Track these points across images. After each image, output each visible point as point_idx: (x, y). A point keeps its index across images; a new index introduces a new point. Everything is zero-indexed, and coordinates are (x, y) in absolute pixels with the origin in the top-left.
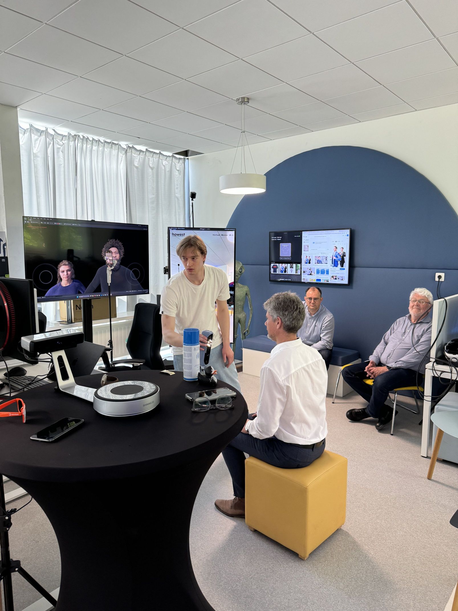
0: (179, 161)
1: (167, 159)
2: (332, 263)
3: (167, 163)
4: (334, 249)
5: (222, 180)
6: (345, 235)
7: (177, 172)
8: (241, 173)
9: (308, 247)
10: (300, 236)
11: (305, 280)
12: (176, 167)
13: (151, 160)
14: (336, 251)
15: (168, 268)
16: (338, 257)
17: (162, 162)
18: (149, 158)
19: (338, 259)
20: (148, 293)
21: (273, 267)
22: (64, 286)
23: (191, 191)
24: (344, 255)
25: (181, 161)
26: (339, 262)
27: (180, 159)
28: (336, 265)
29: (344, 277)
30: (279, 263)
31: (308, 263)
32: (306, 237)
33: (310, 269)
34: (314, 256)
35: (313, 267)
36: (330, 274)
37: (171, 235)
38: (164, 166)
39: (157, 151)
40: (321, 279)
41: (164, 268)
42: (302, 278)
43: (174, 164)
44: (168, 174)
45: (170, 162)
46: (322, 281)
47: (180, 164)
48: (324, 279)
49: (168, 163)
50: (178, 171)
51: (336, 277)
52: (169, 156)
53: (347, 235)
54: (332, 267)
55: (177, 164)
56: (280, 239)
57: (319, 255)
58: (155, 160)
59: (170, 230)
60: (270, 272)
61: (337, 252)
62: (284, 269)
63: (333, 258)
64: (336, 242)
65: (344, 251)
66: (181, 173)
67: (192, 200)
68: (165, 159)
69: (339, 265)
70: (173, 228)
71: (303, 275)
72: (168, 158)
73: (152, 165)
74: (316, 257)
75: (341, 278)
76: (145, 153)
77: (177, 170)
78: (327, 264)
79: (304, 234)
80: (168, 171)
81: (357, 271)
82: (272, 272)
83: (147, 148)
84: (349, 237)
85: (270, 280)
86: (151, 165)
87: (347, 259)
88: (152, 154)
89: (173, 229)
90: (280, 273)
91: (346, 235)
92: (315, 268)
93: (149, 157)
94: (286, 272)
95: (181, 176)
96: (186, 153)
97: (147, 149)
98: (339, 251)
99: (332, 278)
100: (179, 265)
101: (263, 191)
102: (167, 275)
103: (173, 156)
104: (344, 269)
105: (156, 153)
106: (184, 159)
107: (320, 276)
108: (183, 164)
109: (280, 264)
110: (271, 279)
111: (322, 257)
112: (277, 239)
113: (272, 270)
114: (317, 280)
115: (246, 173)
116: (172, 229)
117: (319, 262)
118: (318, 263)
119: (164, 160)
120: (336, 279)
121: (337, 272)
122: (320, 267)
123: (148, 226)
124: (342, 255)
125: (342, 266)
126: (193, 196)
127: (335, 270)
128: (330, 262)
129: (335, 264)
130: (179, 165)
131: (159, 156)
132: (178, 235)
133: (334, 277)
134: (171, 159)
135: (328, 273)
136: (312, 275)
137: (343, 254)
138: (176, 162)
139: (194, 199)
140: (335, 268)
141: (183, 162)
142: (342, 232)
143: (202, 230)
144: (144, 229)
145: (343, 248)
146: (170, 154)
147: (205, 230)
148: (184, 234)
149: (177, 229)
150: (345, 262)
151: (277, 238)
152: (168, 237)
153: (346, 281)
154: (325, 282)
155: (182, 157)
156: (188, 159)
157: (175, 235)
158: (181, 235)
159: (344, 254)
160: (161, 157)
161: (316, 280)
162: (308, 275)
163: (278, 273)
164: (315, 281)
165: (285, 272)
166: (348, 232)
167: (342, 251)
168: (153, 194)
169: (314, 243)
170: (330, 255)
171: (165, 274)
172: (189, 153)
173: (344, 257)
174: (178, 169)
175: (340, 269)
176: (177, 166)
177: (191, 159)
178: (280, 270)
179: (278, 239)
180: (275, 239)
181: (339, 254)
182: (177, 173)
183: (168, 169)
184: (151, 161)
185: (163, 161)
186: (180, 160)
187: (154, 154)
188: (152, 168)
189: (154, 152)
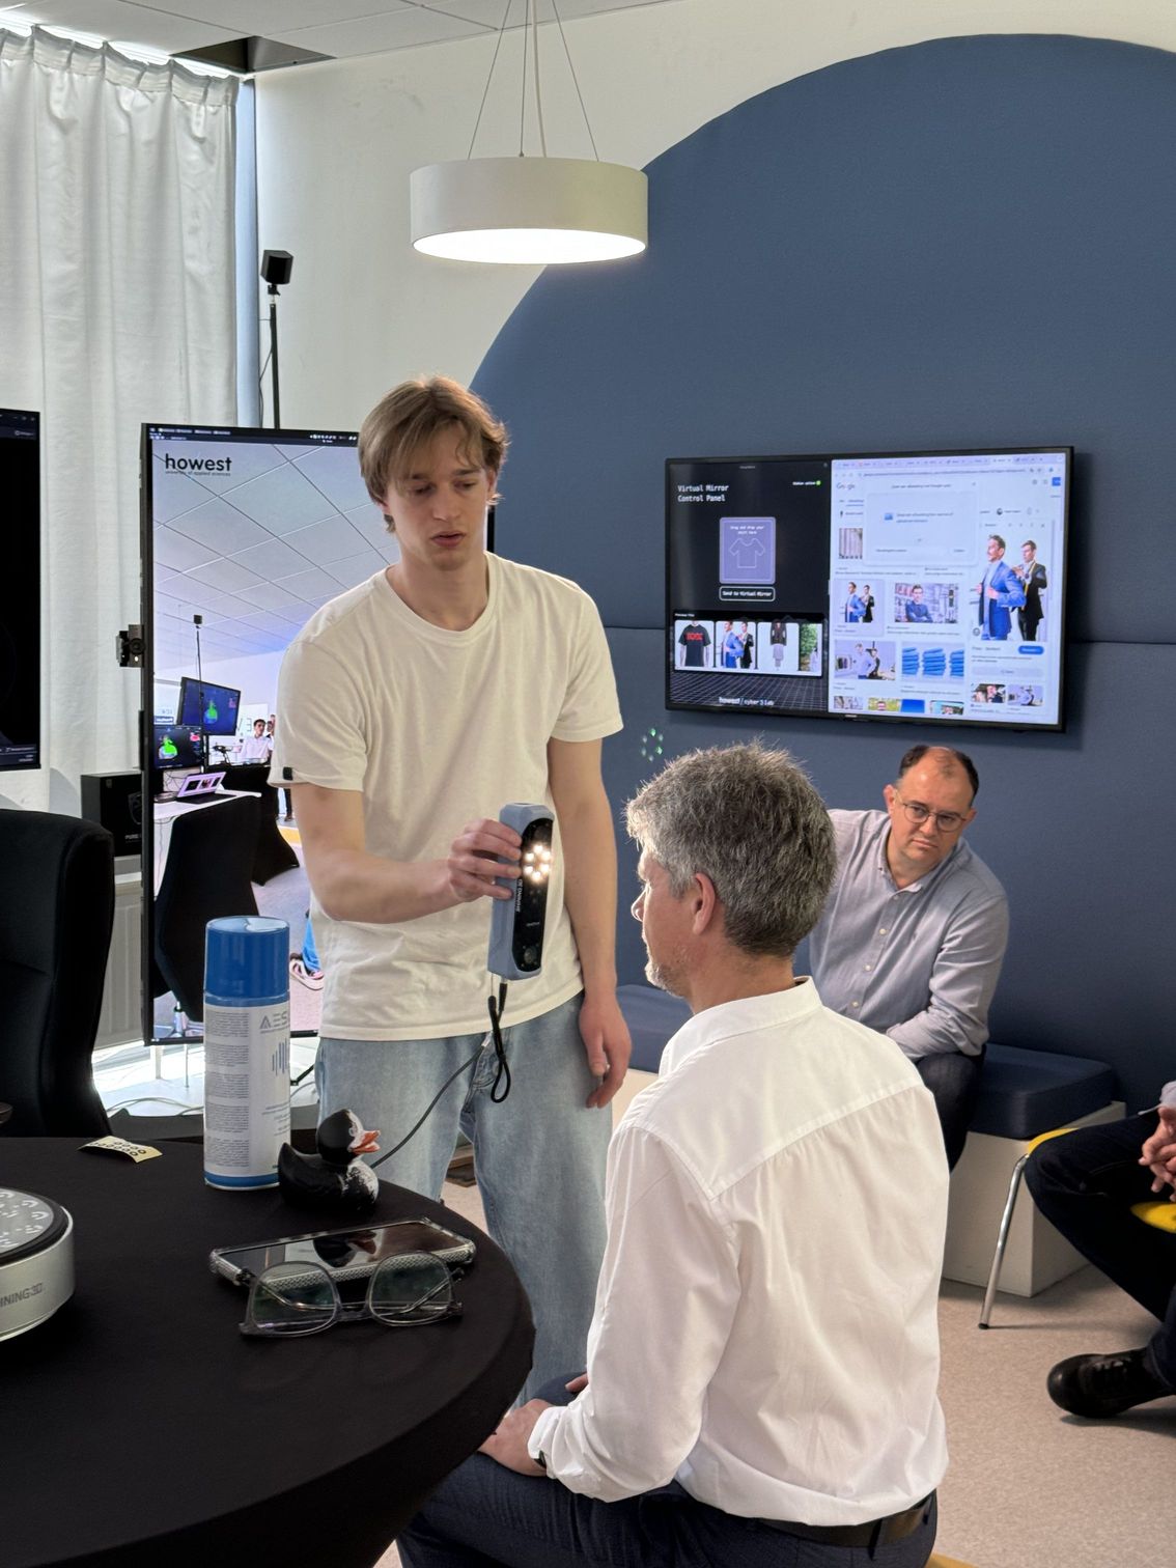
0: (206, 93)
1: (142, 80)
2: (982, 621)
3: (141, 101)
4: (992, 551)
5: (422, 185)
6: (1045, 482)
7: (195, 147)
8: (522, 155)
9: (861, 536)
10: (819, 483)
11: (847, 704)
12: (188, 120)
13: (56, 84)
14: (997, 563)
15: (139, 636)
16: (1008, 592)
17: (117, 94)
18: (48, 75)
19: (1010, 602)
20: (36, 764)
21: (684, 640)
23: (265, 245)
24: (1039, 582)
25: (216, 95)
26: (1014, 616)
27: (209, 81)
28: (999, 628)
29: (1040, 689)
30: (715, 616)
31: (861, 619)
32: (851, 487)
33: (870, 651)
34: (890, 582)
35: (888, 638)
36: (972, 677)
37: (158, 465)
38: (127, 115)
39: (94, 40)
40: (927, 699)
41: (123, 634)
42: (832, 693)
43: (181, 107)
44: (145, 160)
45: (160, 96)
46: (930, 712)
47: (211, 109)
48: (939, 697)
49: (147, 102)
50: (201, 141)
51: (1000, 690)
52: (154, 68)
53: (1056, 481)
54: (978, 641)
55: (195, 105)
56: (718, 499)
57: (913, 581)
58: (78, 86)
59: (157, 440)
60: (669, 664)
61: (1002, 564)
62: (739, 649)
63: (982, 594)
64: (999, 513)
65: (1040, 558)
66: (213, 154)
67: (273, 291)
68: (133, 79)
69: (1015, 632)
70: (172, 431)
71: (836, 676)
72: (147, 73)
73: (66, 107)
74: (898, 587)
75: (1023, 697)
76: (26, 47)
77: (196, 139)
78: (953, 622)
79: (843, 474)
80: (148, 143)
81: (1104, 660)
82: (680, 663)
83: (37, 20)
84: (1060, 492)
85: (670, 705)
86: (58, 110)
87: (1052, 600)
88: (67, 52)
89: (167, 436)
90: (720, 669)
91: (1050, 482)
92: (893, 644)
93: (51, 70)
94: (752, 665)
95: (213, 170)
96: (239, 55)
97: (36, 29)
98: (1013, 558)
99: (980, 695)
100: (198, 620)
101: (627, 246)
102: (135, 673)
103: (173, 67)
104: (1039, 650)
105: (87, 49)
106: (233, 81)
107: (917, 686)
108: (224, 110)
109: (719, 623)
110: (676, 699)
111: (932, 587)
112: (705, 498)
113: (680, 652)
114: (908, 704)
115: (548, 155)
116: (163, 434)
117: (915, 613)
118: (910, 619)
119: (124, 83)
120: (998, 699)
121: (1000, 664)
122: (922, 637)
123: (36, 415)
124: (1028, 582)
125: (1029, 632)
126: (277, 269)
127: (993, 653)
128: (968, 614)
129: (995, 624)
130: (204, 115)
131: (99, 64)
132: (196, 464)
133: (992, 692)
134: (166, 81)
135: (958, 668)
136: (880, 678)
137: (1034, 575)
138: (189, 97)
139: (280, 287)
140: (994, 643)
141: (227, 97)
142: (1027, 466)
143: (319, 443)
144: (17, 433)
145: (1033, 546)
146: (161, 57)
147: (336, 443)
148: (228, 461)
149: (193, 433)
150: (1042, 617)
151: (705, 493)
152: (141, 476)
153: (1047, 713)
154: (947, 716)
155: (222, 73)
156: (251, 83)
157: (182, 464)
158: (209, 465)
159: (1039, 576)
160: (112, 70)
161: (900, 704)
162: (861, 677)
163: (708, 667)
164: (896, 711)
165: (746, 662)
166: (1055, 465)
167: (1031, 557)
168: (69, 259)
169: (889, 518)
170: (972, 576)
171: (124, 663)
172: (259, 55)
173: (1041, 591)
174: (199, 133)
175: (1022, 650)
176: (194, 119)
177: (271, 85)
178: (718, 650)
179: (708, 497)
180: (697, 494)
181: (1013, 573)
182: (193, 154)
183: (145, 133)
184: (61, 89)
185: (124, 88)
186: (210, 90)
187: (74, 55)
188: (64, 127)
189: (78, 45)
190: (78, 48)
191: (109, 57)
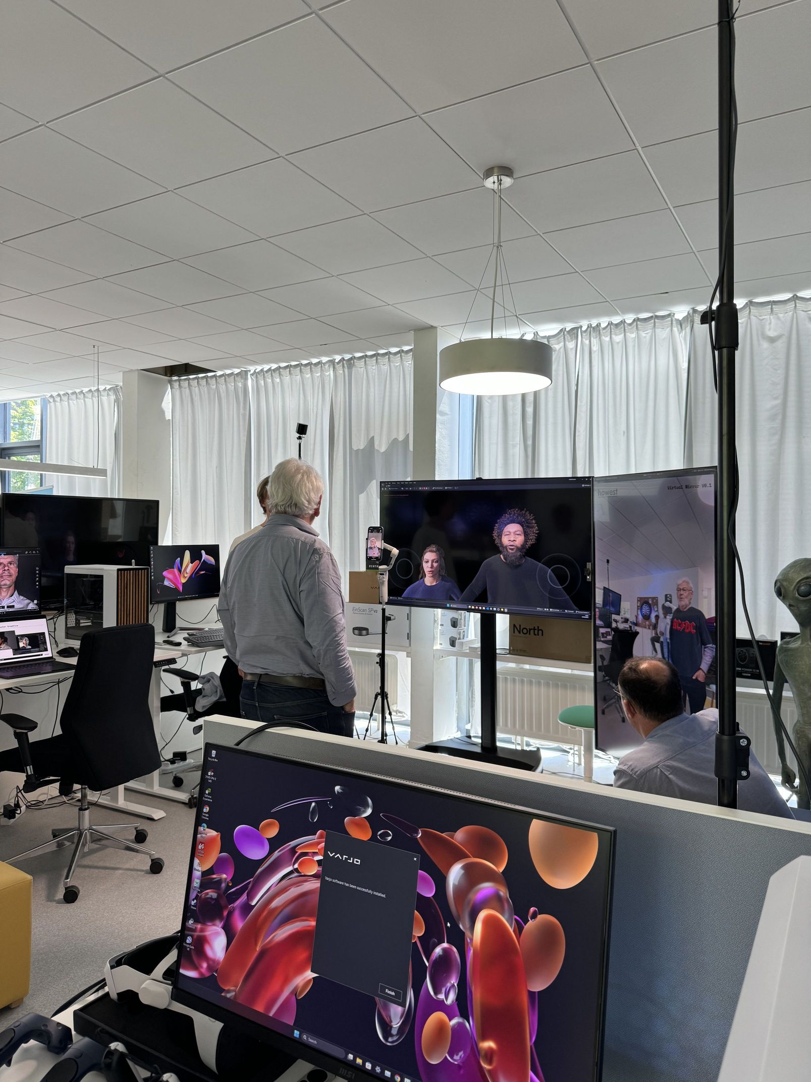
13: (767, 322)
22: (429, 585)
39: (784, 296)
58: (781, 319)
73: (775, 331)
86: (769, 333)
88: (769, 307)
131: (793, 306)
144: (583, 486)
187: (774, 306)
188: (772, 340)
189: (774, 301)
190: (775, 302)
191: (798, 300)
